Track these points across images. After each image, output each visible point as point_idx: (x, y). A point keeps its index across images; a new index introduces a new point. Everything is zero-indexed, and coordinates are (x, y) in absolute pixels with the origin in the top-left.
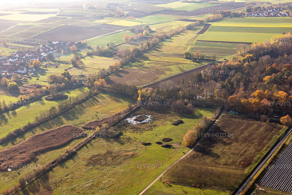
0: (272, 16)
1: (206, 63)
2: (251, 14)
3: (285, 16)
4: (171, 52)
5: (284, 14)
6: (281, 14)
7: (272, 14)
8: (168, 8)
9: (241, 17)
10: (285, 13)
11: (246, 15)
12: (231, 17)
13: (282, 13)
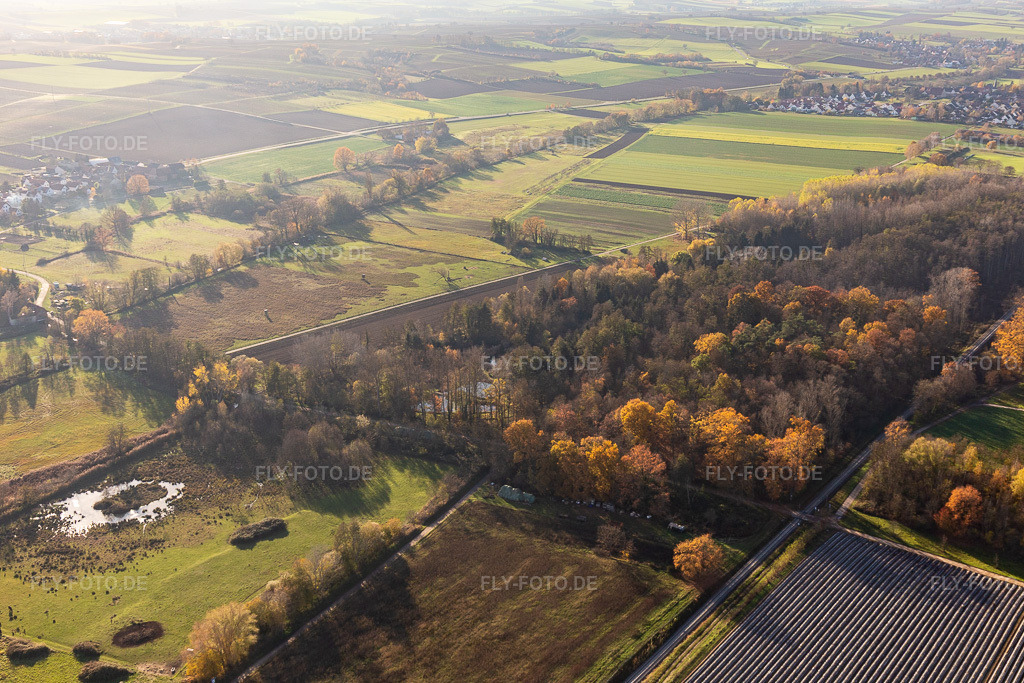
0: (847, 114)
1: (552, 262)
2: (787, 105)
3: (887, 114)
4: (463, 216)
5: (885, 109)
6: (875, 110)
7: (850, 107)
8: (546, 74)
9: (753, 113)
10: (890, 107)
11: (769, 107)
12: (722, 110)
13: (883, 105)
